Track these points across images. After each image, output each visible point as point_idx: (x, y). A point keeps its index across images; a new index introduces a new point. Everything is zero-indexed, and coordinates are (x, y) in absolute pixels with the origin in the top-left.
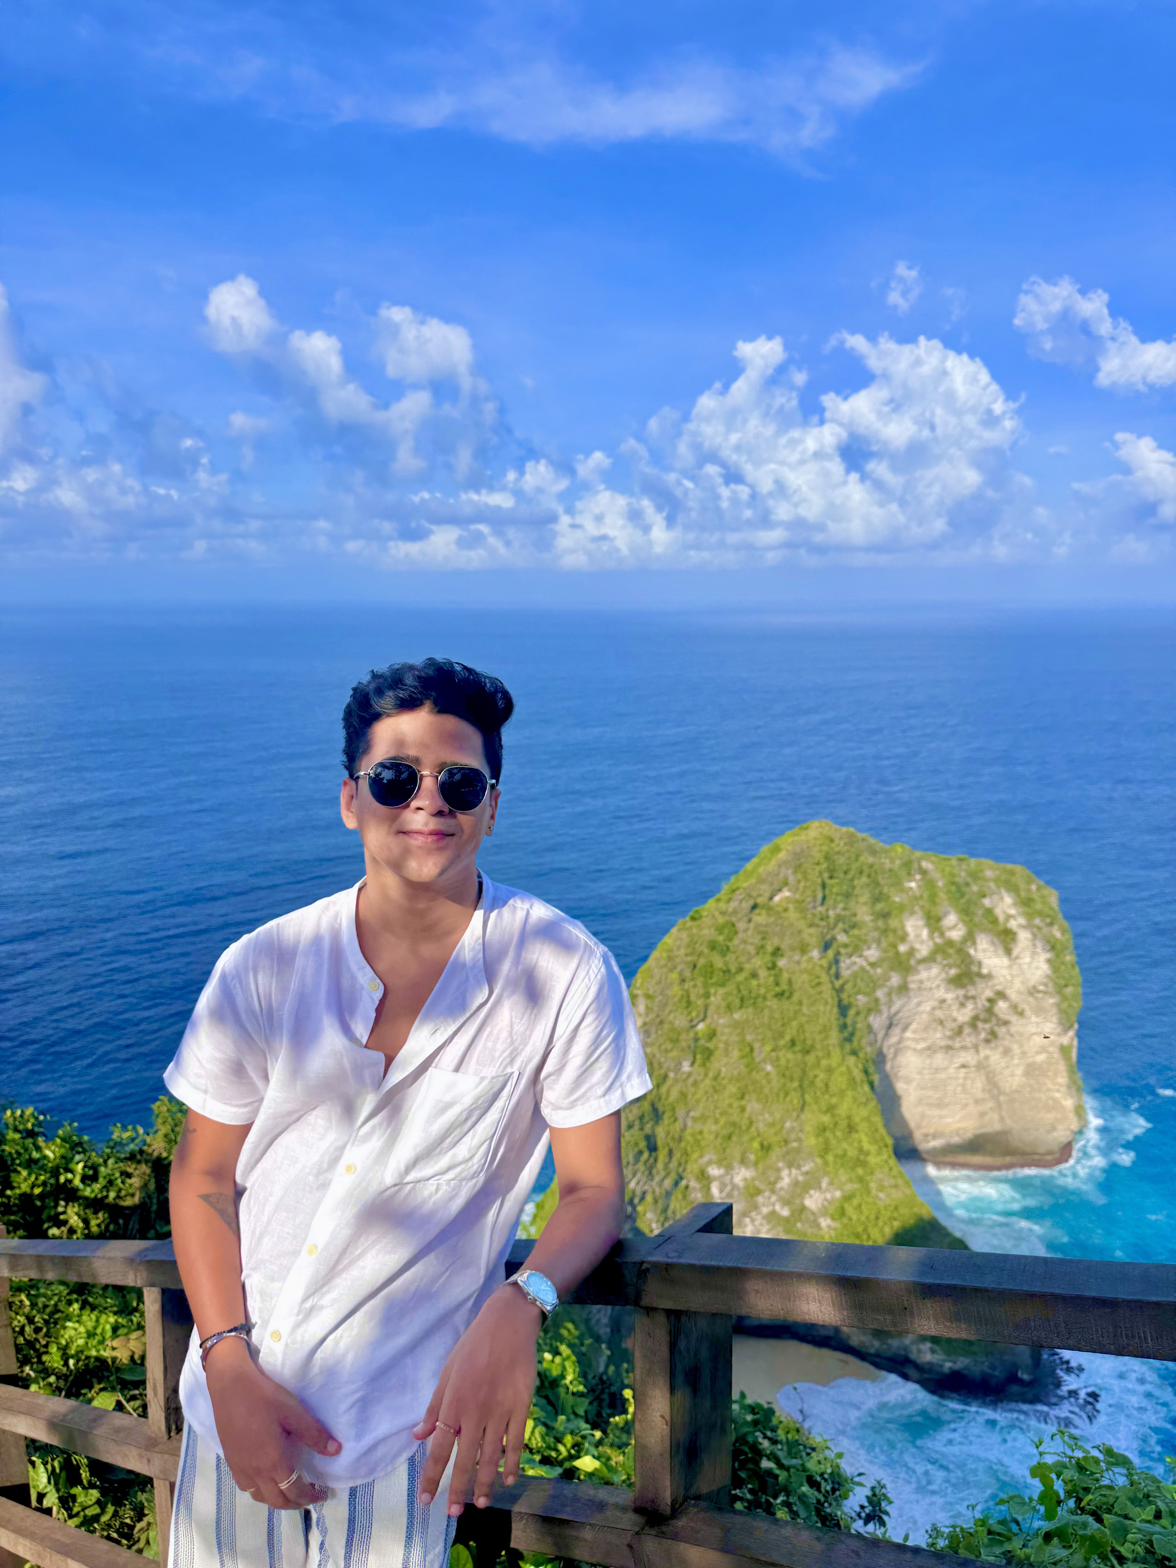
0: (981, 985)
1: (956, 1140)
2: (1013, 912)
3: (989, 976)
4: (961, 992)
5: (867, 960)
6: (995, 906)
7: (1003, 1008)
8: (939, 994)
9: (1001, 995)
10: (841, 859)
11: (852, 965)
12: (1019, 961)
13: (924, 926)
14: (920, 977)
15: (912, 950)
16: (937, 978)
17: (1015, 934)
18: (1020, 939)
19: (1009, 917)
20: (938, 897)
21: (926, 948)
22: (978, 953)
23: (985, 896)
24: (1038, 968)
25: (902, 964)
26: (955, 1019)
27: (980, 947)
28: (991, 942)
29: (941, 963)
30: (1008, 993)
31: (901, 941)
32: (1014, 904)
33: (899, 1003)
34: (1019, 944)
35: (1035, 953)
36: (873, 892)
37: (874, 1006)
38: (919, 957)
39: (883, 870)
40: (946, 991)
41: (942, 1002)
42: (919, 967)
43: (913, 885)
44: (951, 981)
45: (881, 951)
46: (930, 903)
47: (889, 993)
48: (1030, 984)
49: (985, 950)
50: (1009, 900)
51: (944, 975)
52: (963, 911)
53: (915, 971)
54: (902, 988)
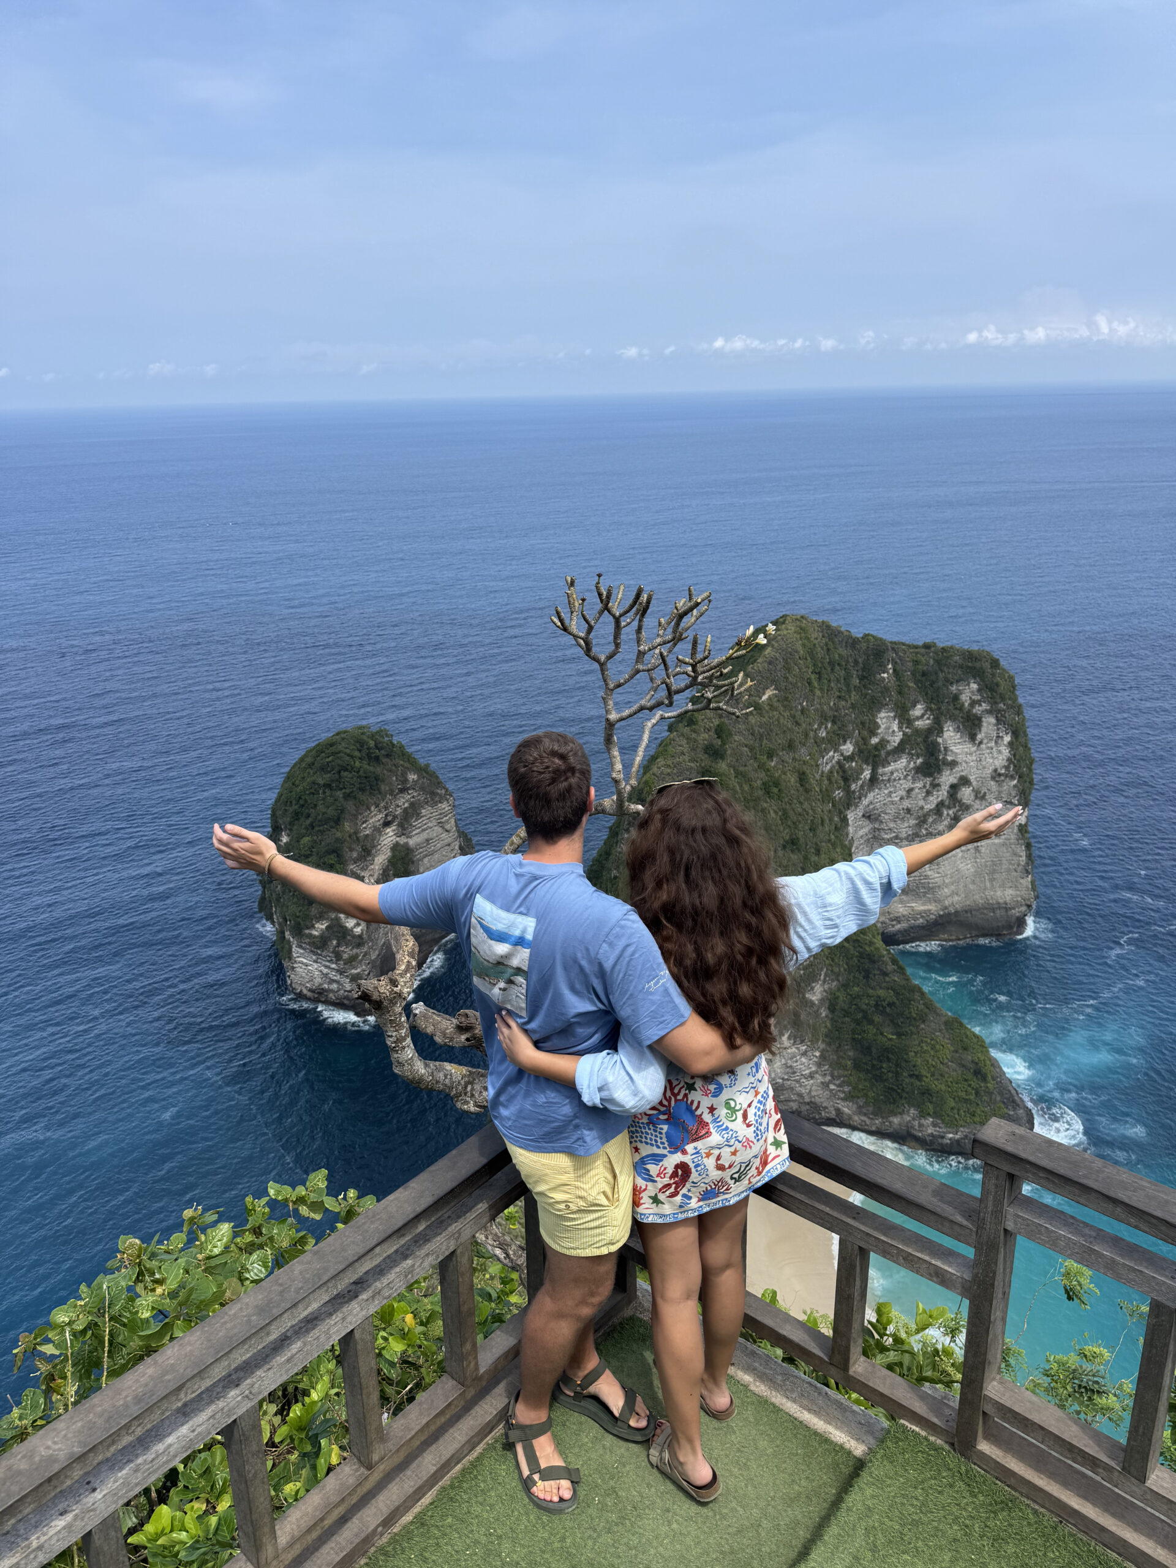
0: (946, 770)
1: (921, 921)
2: (977, 697)
3: (953, 764)
4: (928, 780)
5: (842, 755)
6: (960, 692)
7: (966, 793)
8: (907, 785)
9: (964, 781)
10: (820, 652)
11: (830, 760)
12: (983, 746)
13: (895, 717)
14: (889, 769)
15: (883, 743)
16: (905, 768)
17: (979, 719)
18: (984, 724)
19: (973, 703)
20: (909, 688)
21: (896, 739)
22: (945, 741)
23: (952, 684)
24: (1000, 752)
25: (875, 756)
26: (922, 808)
27: (946, 735)
28: (957, 730)
29: (909, 754)
30: (972, 778)
31: (873, 733)
32: (979, 690)
33: (871, 796)
34: (984, 729)
35: (998, 737)
36: (848, 685)
37: (850, 800)
38: (889, 748)
39: (856, 662)
40: (914, 780)
41: (910, 791)
42: (889, 758)
43: (885, 675)
44: (918, 770)
45: (856, 744)
46: (900, 693)
47: (862, 786)
48: (991, 768)
49: (951, 737)
50: (974, 686)
51: (912, 765)
52: (930, 699)
53: (886, 762)
54: (873, 780)
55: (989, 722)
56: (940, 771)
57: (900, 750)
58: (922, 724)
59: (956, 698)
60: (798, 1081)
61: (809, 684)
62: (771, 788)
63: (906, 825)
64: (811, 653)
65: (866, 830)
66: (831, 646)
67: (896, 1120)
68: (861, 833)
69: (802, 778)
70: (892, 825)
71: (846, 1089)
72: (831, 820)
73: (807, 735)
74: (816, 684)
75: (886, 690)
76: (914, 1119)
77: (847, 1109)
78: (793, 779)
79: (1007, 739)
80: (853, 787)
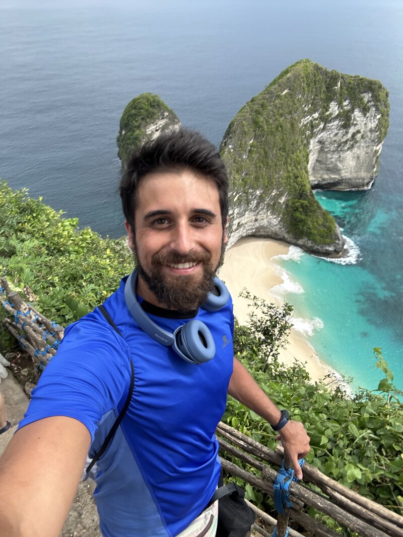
0: (352, 127)
1: (332, 181)
2: (370, 99)
3: (356, 125)
4: (345, 130)
5: (313, 117)
6: (364, 97)
7: (359, 136)
8: (336, 132)
9: (358, 132)
10: (311, 76)
11: (309, 118)
12: (368, 119)
13: (337, 105)
14: (330, 125)
15: (331, 114)
16: (338, 124)
17: (369, 108)
18: (371, 110)
19: (369, 102)
20: (344, 93)
21: (336, 113)
22: (354, 116)
23: (362, 93)
24: (374, 122)
25: (326, 120)
26: (340, 141)
27: (355, 113)
28: (360, 111)
29: (340, 119)
30: (362, 131)
31: (327, 110)
32: (372, 96)
33: (322, 134)
34: (370, 112)
35: (375, 115)
36: (321, 90)
37: (313, 135)
38: (333, 116)
39: (326, 81)
40: (339, 130)
41: (337, 134)
42: (332, 120)
43: (336, 88)
44: (342, 126)
45: (319, 114)
46: (341, 95)
47: (319, 131)
48: (370, 128)
49: (357, 114)
50: (370, 95)
51: (340, 124)
52: (351, 99)
53: (330, 122)
54: (324, 129)
55: (373, 109)
56: (350, 127)
57: (337, 117)
58: (349, 108)
59: (362, 99)
60: (271, 226)
61: (304, 88)
62: (279, 128)
63: (333, 146)
64: (307, 76)
66: (316, 75)
67: (300, 241)
68: (316, 148)
69: (292, 125)
70: (328, 146)
72: (302, 142)
73: (297, 109)
74: (306, 89)
75: (335, 94)
76: (306, 241)
78: (289, 125)
79: (379, 116)
80: (315, 130)
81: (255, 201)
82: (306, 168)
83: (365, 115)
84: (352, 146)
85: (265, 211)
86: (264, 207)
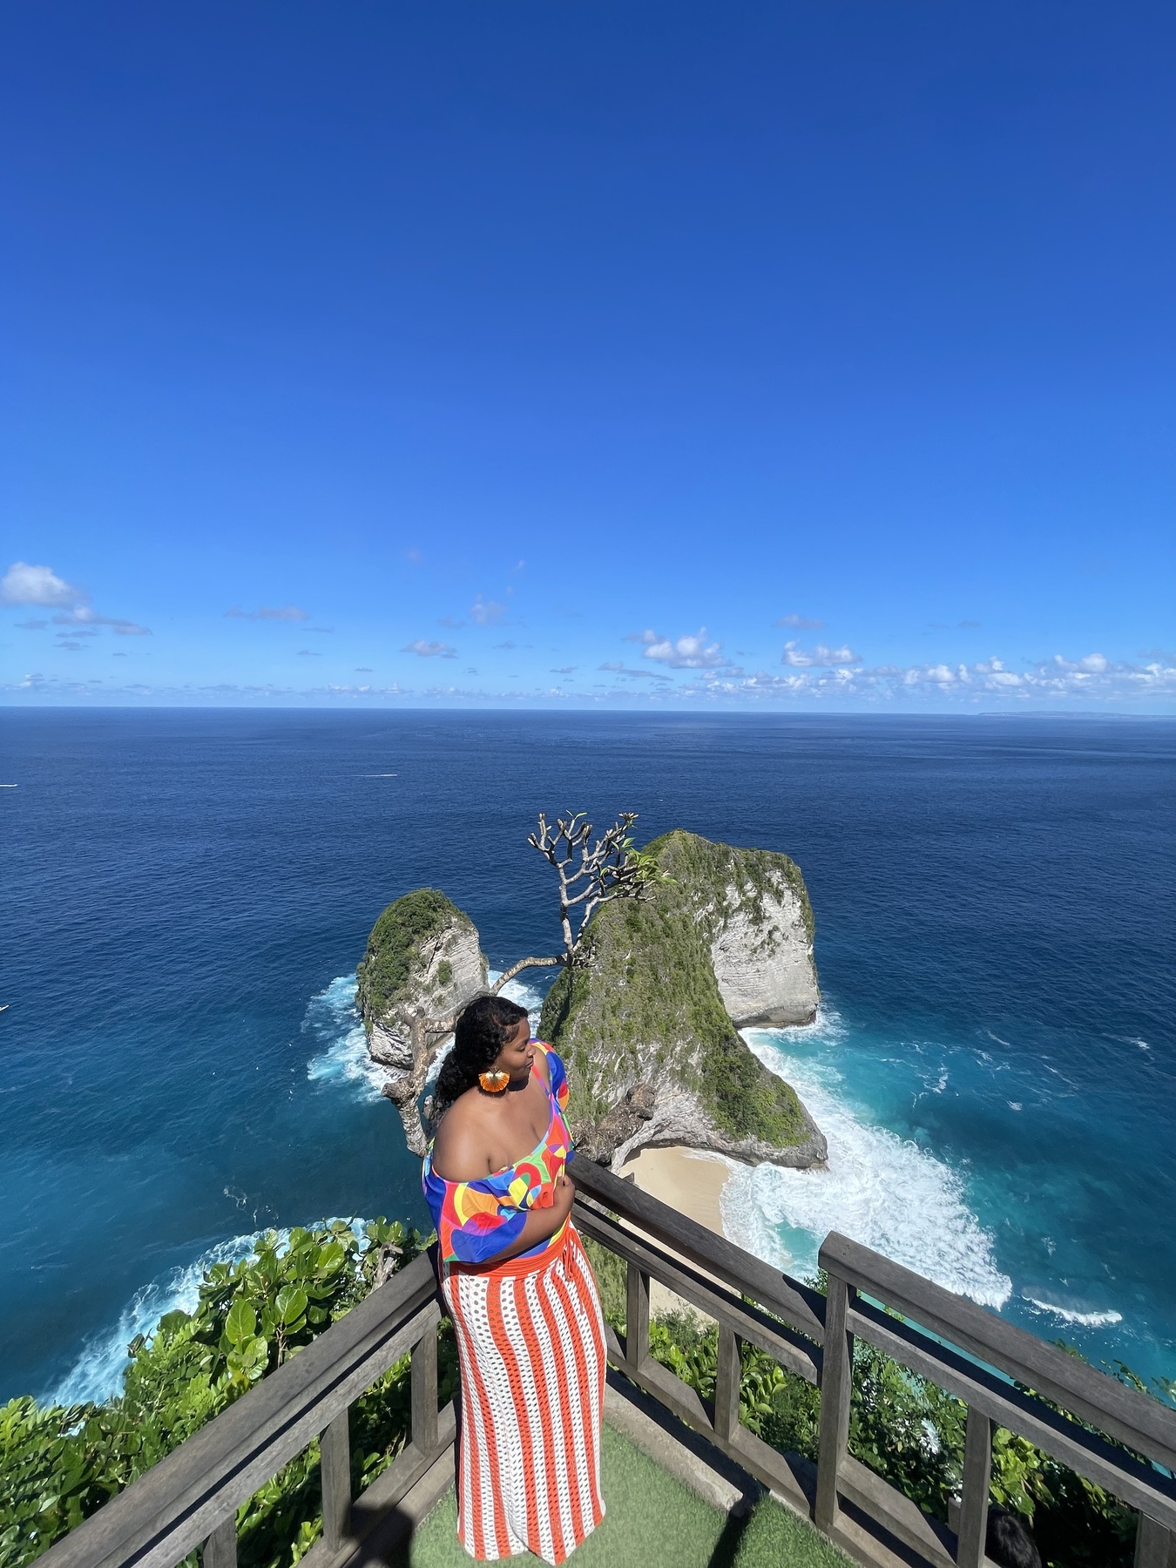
0: (766, 922)
1: (755, 1014)
2: (781, 880)
3: (770, 918)
4: (756, 928)
5: (707, 911)
6: (771, 877)
7: (777, 936)
8: (744, 930)
9: (776, 928)
10: (693, 852)
11: (700, 915)
12: (786, 908)
13: (736, 890)
14: (734, 920)
15: (730, 904)
16: (743, 920)
17: (783, 892)
18: (786, 895)
19: (779, 883)
20: (743, 873)
21: (737, 904)
22: (764, 904)
23: (767, 872)
24: (795, 912)
25: (725, 912)
26: (753, 944)
27: (765, 901)
28: (771, 898)
29: (745, 912)
30: (780, 926)
31: (724, 900)
33: (724, 936)
34: (785, 898)
36: (709, 871)
37: (711, 940)
38: (733, 908)
39: (714, 858)
40: (748, 927)
41: (746, 934)
42: (735, 914)
43: (730, 866)
44: (750, 921)
45: (715, 905)
46: (738, 876)
47: (719, 930)
48: (791, 922)
49: (767, 902)
51: (746, 918)
52: (755, 880)
53: (732, 916)
54: (725, 927)
55: (788, 894)
56: (762, 922)
57: (739, 909)
58: (752, 894)
59: (769, 880)
60: (682, 1117)
61: (688, 868)
62: (668, 931)
63: (744, 954)
64: (687, 852)
65: (721, 957)
66: (699, 849)
67: (743, 1143)
68: (719, 958)
69: (685, 926)
70: (737, 954)
71: (714, 1122)
72: (702, 951)
73: (687, 900)
74: (691, 869)
75: (730, 875)
76: (754, 1142)
77: (714, 1135)
78: (680, 925)
79: (799, 904)
80: (714, 931)
81: (650, 1068)
82: (718, 994)
83: (779, 902)
84: (772, 951)
85: (668, 1085)
86: (667, 1077)
